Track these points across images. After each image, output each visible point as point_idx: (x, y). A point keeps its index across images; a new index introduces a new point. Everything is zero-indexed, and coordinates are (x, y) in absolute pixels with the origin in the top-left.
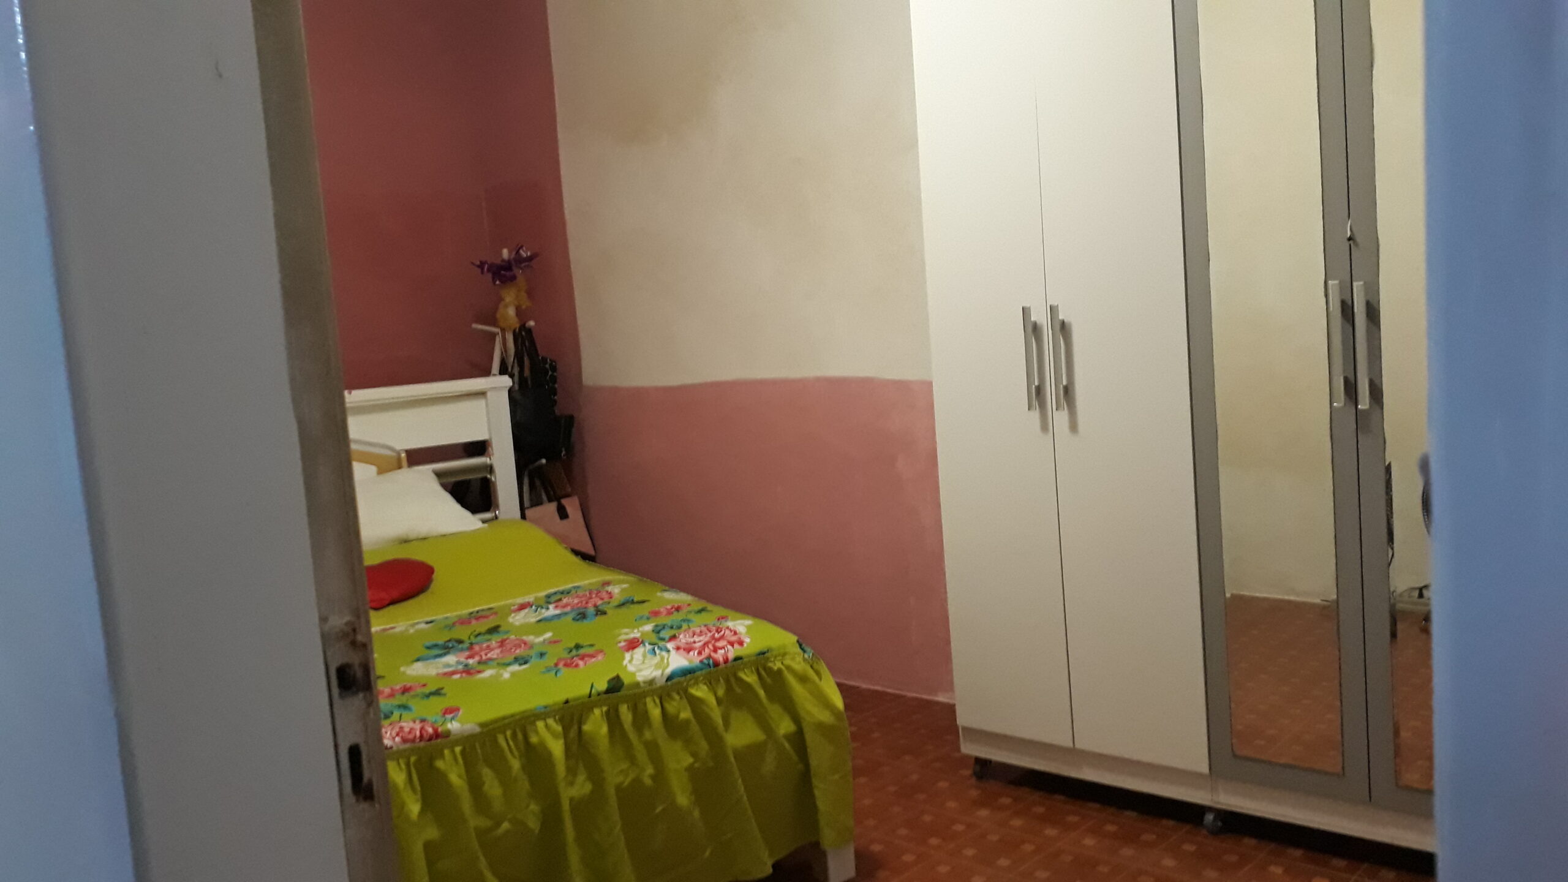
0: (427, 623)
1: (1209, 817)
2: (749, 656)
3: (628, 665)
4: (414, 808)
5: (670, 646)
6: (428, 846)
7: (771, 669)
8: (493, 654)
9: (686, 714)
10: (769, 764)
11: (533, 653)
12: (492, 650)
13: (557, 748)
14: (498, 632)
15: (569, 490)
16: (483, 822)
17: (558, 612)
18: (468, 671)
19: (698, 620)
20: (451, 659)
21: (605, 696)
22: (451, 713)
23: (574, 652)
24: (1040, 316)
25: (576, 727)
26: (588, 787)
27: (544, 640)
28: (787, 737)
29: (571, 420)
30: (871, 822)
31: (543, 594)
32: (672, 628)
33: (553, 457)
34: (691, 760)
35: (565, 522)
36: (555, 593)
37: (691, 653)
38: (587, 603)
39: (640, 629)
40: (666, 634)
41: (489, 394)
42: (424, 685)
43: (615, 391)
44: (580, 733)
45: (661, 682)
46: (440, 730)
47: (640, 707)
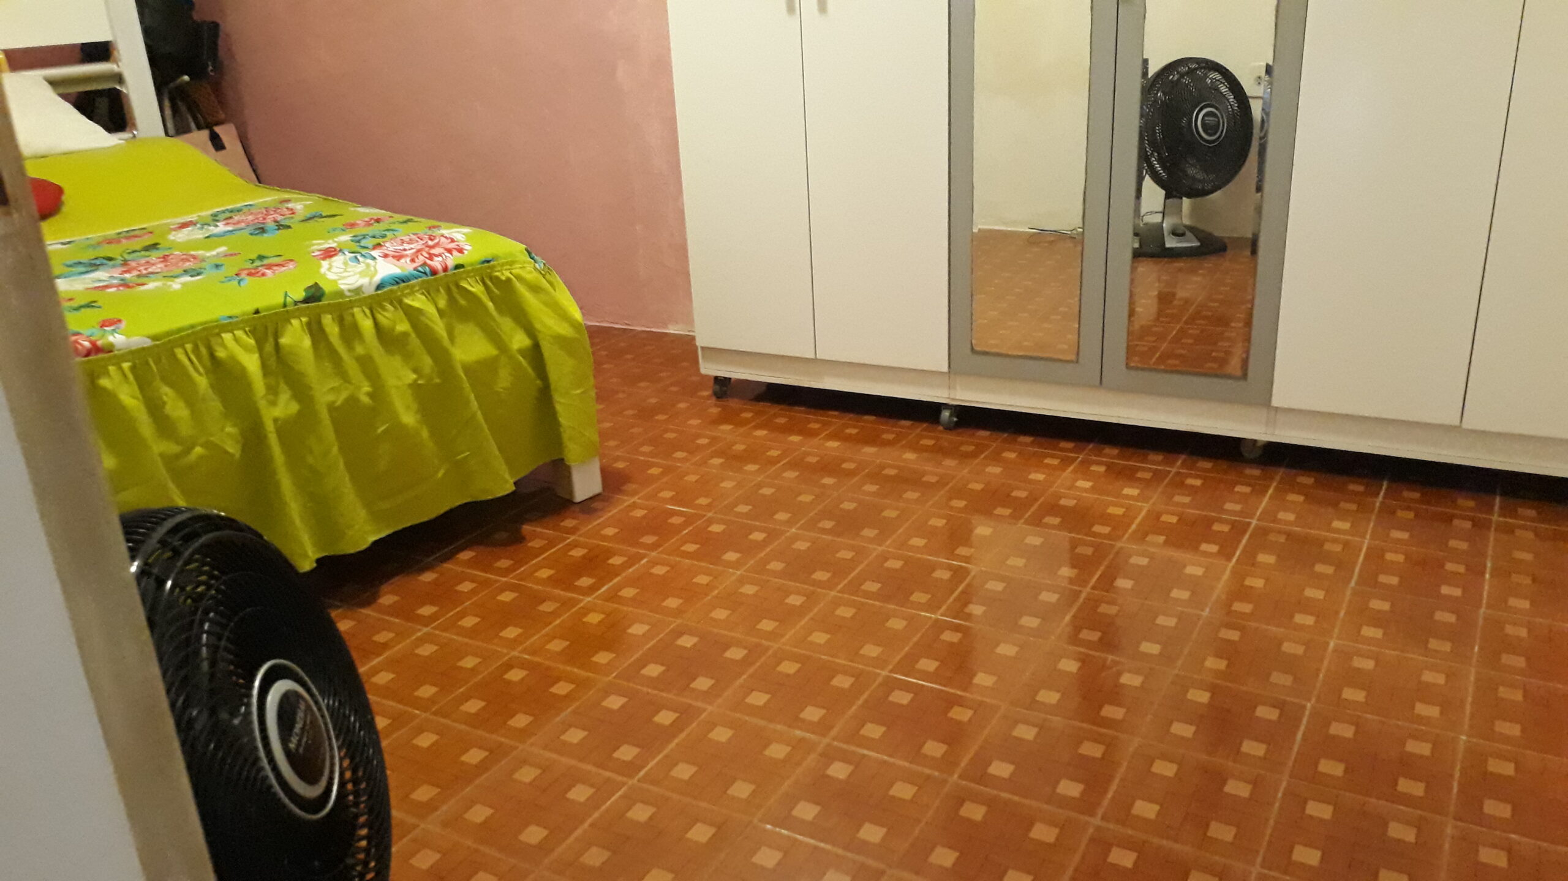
0: (63, 244)
1: (946, 414)
2: (472, 265)
3: (327, 273)
5: (375, 253)
7: (497, 278)
8: (155, 268)
9: (403, 327)
10: (504, 380)
11: (206, 265)
12: (154, 264)
13: (251, 363)
14: (157, 249)
16: (170, 448)
17: (230, 228)
18: (126, 285)
19: (405, 230)
20: (100, 275)
21: (303, 305)
22: (111, 325)
23: (258, 263)
25: (271, 340)
26: (294, 408)
27: (218, 254)
28: (521, 351)
31: (208, 212)
32: (374, 237)
35: (223, 152)
36: (224, 212)
37: (403, 261)
38: (264, 219)
39: (336, 239)
40: (368, 243)
42: (71, 300)
44: (277, 347)
45: (370, 291)
46: (99, 343)
47: (348, 318)
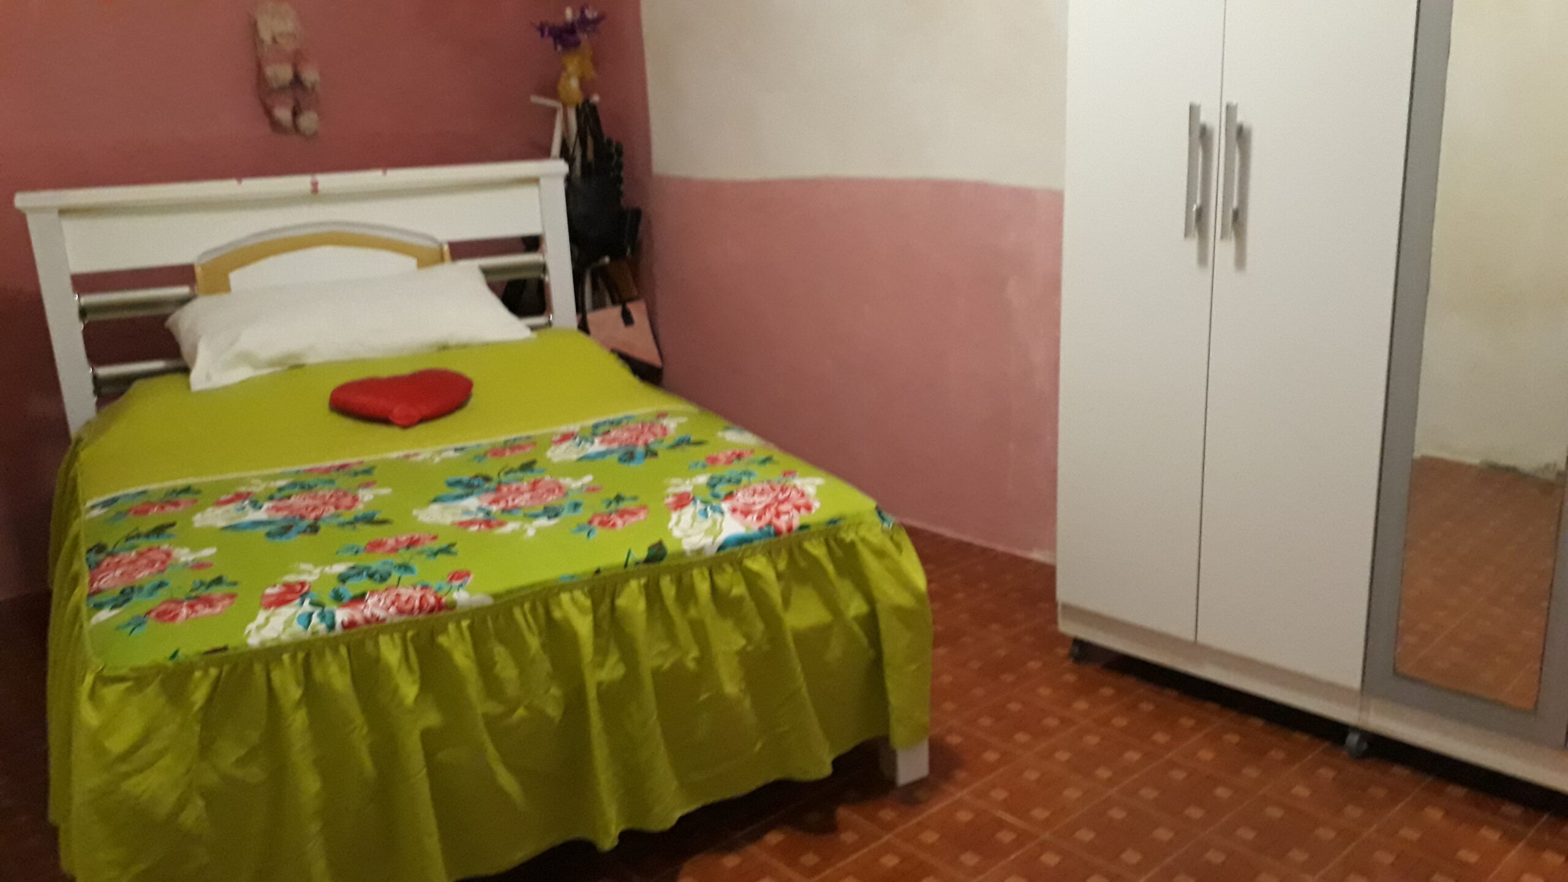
0: (456, 450)
1: (1353, 739)
2: (818, 524)
3: (674, 528)
4: (409, 690)
5: (725, 506)
6: (427, 735)
7: (842, 540)
8: (522, 500)
9: (739, 590)
10: (835, 651)
11: (566, 502)
12: (522, 493)
13: (583, 626)
14: (532, 471)
15: (635, 293)
16: (494, 708)
17: (603, 448)
18: (489, 522)
19: (762, 475)
20: (472, 503)
21: (646, 566)
22: (458, 578)
23: (613, 506)
24: (1212, 117)
25: (608, 600)
26: (620, 671)
27: (583, 486)
28: (856, 618)
29: (637, 214)
30: (949, 706)
31: (591, 422)
32: (729, 481)
33: (617, 255)
34: (742, 642)
35: (629, 330)
36: (605, 423)
37: (750, 518)
38: (637, 439)
39: (693, 480)
40: (722, 489)
41: (542, 181)
42: (435, 538)
43: (687, 182)
44: (613, 607)
45: (711, 551)
46: (444, 600)
47: (685, 580)
